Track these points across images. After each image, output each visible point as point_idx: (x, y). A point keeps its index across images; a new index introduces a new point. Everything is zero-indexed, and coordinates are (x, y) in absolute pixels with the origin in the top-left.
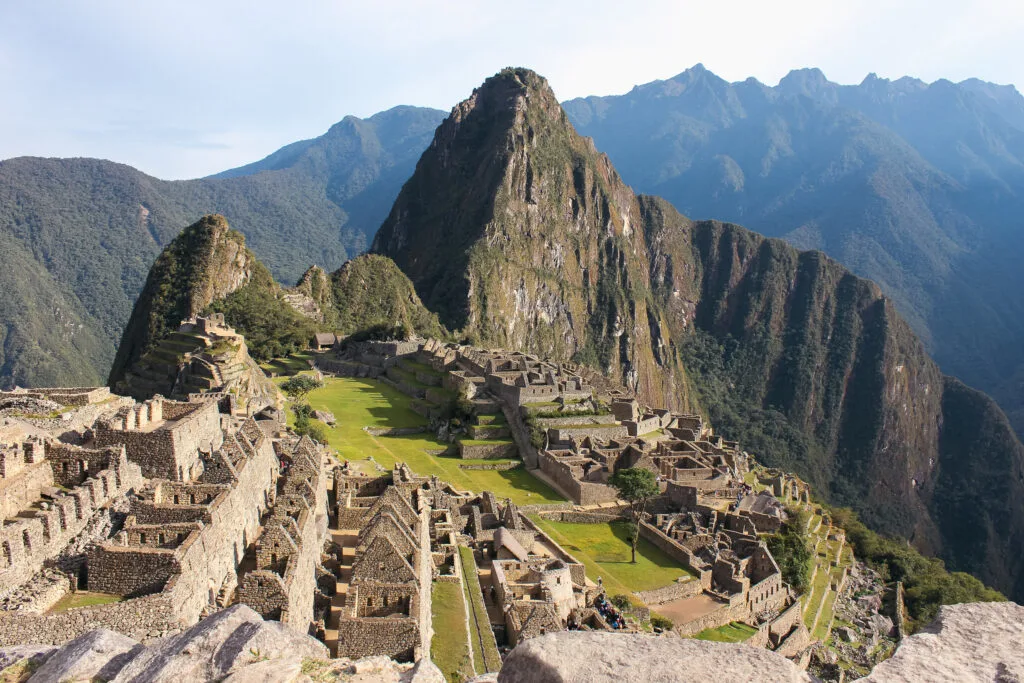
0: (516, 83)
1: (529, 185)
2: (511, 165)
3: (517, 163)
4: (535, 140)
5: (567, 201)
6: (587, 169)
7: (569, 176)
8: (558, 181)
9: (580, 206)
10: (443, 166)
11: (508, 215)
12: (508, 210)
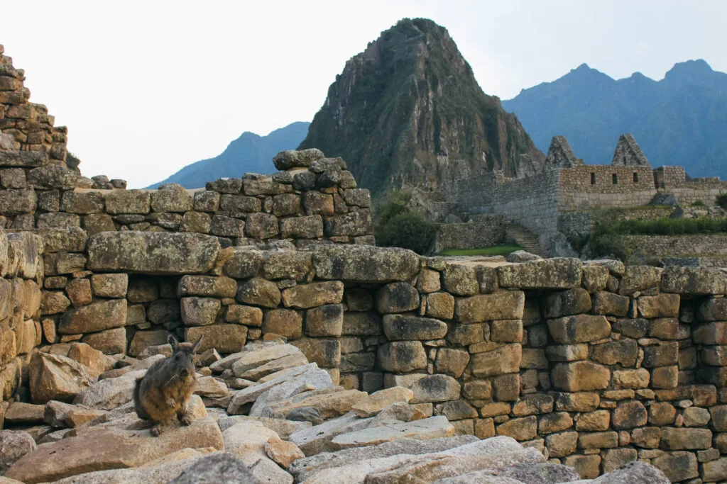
0: (415, 31)
1: (437, 135)
2: (416, 113)
3: (423, 110)
4: (440, 88)
5: (480, 155)
6: (499, 121)
7: (479, 127)
8: (468, 131)
9: (495, 159)
10: (338, 125)
11: (416, 165)
12: (415, 160)
